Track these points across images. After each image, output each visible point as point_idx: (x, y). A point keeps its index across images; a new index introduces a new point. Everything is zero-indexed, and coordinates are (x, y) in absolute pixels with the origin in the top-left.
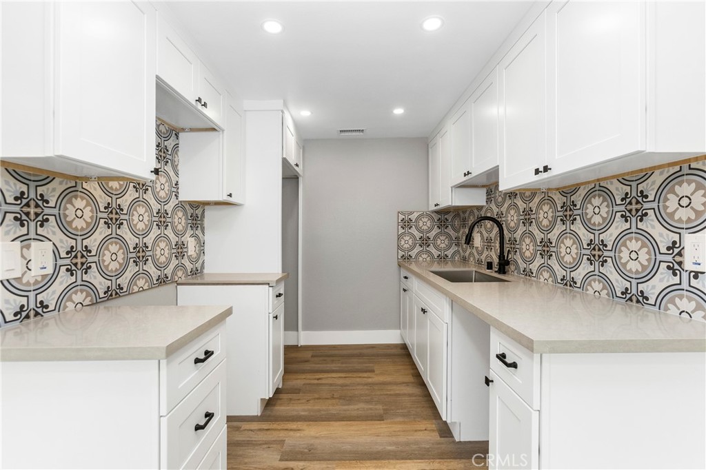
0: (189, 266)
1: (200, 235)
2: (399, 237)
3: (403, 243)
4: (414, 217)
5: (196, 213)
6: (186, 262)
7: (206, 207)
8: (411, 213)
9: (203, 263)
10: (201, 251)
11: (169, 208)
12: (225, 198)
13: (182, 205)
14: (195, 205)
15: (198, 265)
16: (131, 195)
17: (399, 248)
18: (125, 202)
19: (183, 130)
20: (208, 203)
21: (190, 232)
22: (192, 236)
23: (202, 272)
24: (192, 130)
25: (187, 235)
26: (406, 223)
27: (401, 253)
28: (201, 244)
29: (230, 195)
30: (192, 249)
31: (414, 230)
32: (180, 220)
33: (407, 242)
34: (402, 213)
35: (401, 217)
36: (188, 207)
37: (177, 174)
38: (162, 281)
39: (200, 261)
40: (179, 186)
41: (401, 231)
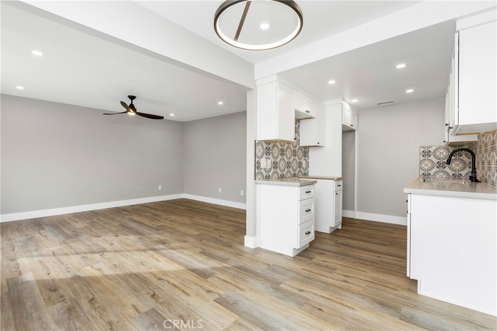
0: (303, 171)
1: (307, 160)
2: (421, 162)
3: (423, 165)
4: (432, 150)
5: (306, 150)
6: (302, 169)
7: (310, 148)
8: (430, 147)
9: (308, 171)
10: (308, 166)
11: (297, 149)
12: (317, 144)
13: (300, 148)
14: (305, 147)
15: (306, 172)
16: (286, 145)
17: (421, 168)
18: (285, 148)
19: (301, 119)
20: (310, 146)
21: (303, 158)
22: (304, 160)
23: (308, 174)
24: (304, 119)
25: (303, 159)
26: (426, 153)
27: (422, 172)
28: (308, 163)
29: (318, 143)
30: (304, 165)
31: (432, 158)
32: (300, 153)
33: (427, 165)
34: (423, 147)
35: (422, 149)
36: (303, 148)
37: (299, 136)
38: (295, 175)
39: (307, 170)
40: (300, 140)
41: (422, 158)
